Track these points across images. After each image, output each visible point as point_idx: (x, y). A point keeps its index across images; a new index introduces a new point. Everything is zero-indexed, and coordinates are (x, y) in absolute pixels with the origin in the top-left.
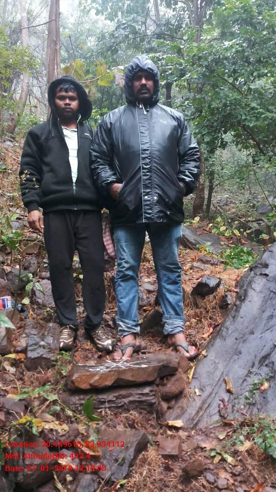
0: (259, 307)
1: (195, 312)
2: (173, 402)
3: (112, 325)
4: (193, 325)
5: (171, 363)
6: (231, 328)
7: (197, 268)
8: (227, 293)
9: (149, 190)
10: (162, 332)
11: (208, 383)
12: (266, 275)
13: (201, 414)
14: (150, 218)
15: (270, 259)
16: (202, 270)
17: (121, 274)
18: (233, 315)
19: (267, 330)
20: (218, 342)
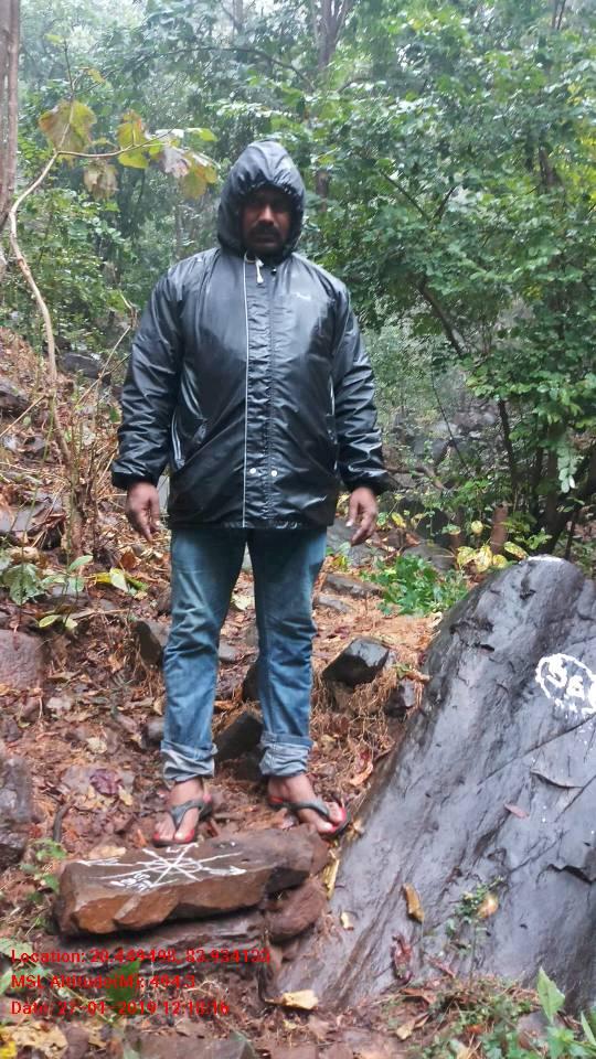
0: (474, 722)
1: (331, 720)
2: (294, 948)
3: (140, 743)
4: (327, 748)
5: (295, 861)
6: (417, 769)
7: (327, 606)
8: (402, 683)
9: (261, 456)
10: (258, 769)
11: (368, 900)
12: (489, 649)
13: (353, 974)
14: (259, 519)
15: (495, 610)
16: (337, 612)
17: (183, 641)
18: (419, 736)
19: (491, 774)
20: (390, 802)
